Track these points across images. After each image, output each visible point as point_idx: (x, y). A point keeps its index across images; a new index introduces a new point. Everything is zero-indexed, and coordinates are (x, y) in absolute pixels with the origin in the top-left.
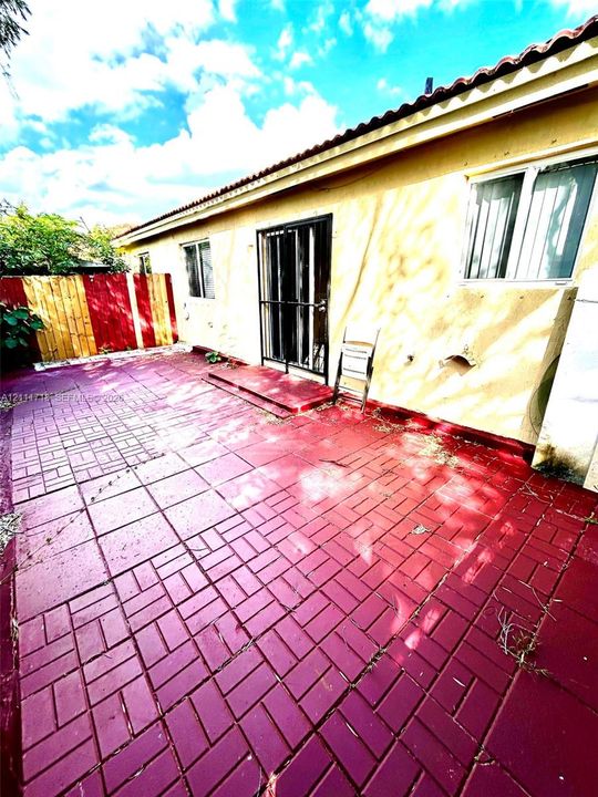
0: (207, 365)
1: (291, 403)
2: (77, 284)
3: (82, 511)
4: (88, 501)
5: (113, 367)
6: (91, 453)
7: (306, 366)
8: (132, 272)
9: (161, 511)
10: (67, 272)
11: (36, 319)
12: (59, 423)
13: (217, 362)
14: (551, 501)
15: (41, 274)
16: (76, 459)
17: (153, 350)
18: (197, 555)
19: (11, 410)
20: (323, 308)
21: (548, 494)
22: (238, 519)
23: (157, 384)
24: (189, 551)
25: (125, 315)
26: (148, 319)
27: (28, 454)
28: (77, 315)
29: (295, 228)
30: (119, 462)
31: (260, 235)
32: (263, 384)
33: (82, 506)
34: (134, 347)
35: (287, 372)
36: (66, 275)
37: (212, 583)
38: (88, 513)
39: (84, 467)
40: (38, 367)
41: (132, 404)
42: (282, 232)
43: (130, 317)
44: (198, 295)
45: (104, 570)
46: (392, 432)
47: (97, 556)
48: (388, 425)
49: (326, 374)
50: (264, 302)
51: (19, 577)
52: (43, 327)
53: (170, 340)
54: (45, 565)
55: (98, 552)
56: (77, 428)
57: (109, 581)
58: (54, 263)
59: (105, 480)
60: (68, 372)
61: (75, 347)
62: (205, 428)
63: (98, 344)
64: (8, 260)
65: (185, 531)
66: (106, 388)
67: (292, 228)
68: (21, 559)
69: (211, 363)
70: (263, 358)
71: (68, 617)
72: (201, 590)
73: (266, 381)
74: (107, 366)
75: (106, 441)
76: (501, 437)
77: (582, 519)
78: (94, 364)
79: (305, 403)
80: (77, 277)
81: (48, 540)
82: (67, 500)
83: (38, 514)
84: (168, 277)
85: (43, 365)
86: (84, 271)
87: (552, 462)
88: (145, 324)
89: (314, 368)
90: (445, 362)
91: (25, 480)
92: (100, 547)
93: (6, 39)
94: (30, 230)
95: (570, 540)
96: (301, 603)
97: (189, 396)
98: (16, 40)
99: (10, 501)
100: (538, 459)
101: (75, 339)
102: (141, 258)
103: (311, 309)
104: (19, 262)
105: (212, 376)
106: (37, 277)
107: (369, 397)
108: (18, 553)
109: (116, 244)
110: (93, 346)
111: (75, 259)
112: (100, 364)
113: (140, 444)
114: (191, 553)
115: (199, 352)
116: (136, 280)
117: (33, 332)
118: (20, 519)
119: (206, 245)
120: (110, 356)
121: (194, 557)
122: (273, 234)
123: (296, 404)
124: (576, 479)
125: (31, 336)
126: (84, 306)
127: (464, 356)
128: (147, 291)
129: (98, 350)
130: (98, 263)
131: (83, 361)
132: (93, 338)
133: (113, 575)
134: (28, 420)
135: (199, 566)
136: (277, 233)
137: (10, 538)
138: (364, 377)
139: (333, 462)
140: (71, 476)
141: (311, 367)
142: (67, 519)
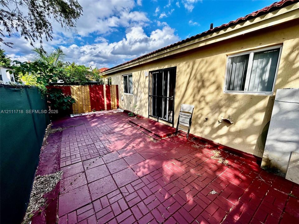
0: (129, 117)
1: (160, 133)
2: (87, 88)
3: (83, 172)
4: (86, 169)
5: (96, 117)
6: (87, 149)
7: (165, 120)
8: (105, 84)
9: (111, 175)
10: (84, 84)
11: (73, 99)
12: (77, 137)
13: (132, 116)
14: (271, 184)
15: (76, 85)
16: (82, 151)
17: (110, 111)
18: (124, 194)
19: (62, 131)
20: (172, 99)
21: (270, 181)
22: (140, 181)
23: (111, 124)
24: (121, 193)
25: (102, 99)
26: (109, 100)
27: (67, 148)
28: (86, 98)
29: (163, 71)
30: (97, 154)
31: (150, 73)
32: (149, 125)
33: (83, 170)
34: (104, 110)
35: (158, 121)
36: (84, 85)
37: (129, 208)
38: (85, 174)
39: (85, 155)
40: (72, 116)
41: (102, 131)
42: (158, 72)
43: (103, 99)
44: (127, 92)
45: (90, 198)
46: (199, 148)
47: (87, 192)
48: (198, 145)
49: (173, 123)
50: (151, 96)
51: (61, 198)
52: (75, 102)
53: (116, 107)
54: (69, 194)
55: (88, 190)
56: (83, 139)
57: (91, 203)
58: (81, 81)
59: (92, 160)
60: (81, 118)
61: (84, 109)
62: (128, 142)
63: (92, 108)
64: (67, 80)
65: (120, 184)
66: (93, 125)
67: (162, 71)
68: (61, 190)
69: (130, 116)
70: (149, 116)
71: (76, 216)
72: (125, 211)
73: (150, 124)
74: (94, 116)
75: (92, 145)
76: (246, 153)
77: (287, 194)
78: (90, 115)
79: (165, 134)
80: (87, 86)
81: (71, 183)
82: (78, 168)
83: (68, 172)
84: (117, 86)
85: (73, 115)
86: (89, 83)
87: (270, 166)
88: (108, 102)
89: (168, 120)
90: (220, 121)
91: (65, 158)
92: (89, 188)
93: (76, 17)
94: (75, 71)
95: (282, 204)
96: (165, 221)
97: (122, 129)
98: (79, 17)
99: (59, 166)
100: (263, 163)
101: (84, 107)
102: (109, 79)
103: (168, 99)
104: (70, 81)
105: (130, 122)
106: (75, 86)
107: (190, 133)
108: (60, 188)
109: (100, 74)
110: (90, 109)
111: (87, 80)
112: (92, 116)
113: (104, 147)
114: (122, 194)
115: (126, 112)
116: (106, 87)
117: (72, 104)
118: (62, 174)
119: (131, 76)
120: (95, 112)
121: (123, 196)
122: (155, 73)
123: (162, 134)
124: (282, 175)
125: (71, 105)
126: (89, 95)
127: (228, 119)
128: (110, 91)
129: (92, 110)
130: (94, 81)
131: (86, 114)
132: (90, 106)
133: (93, 200)
134: (67, 135)
135: (125, 199)
136: (156, 73)
137: (58, 181)
138: (188, 125)
139: (176, 159)
140: (80, 158)
141: (167, 120)
142: (78, 175)
